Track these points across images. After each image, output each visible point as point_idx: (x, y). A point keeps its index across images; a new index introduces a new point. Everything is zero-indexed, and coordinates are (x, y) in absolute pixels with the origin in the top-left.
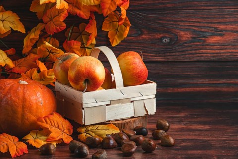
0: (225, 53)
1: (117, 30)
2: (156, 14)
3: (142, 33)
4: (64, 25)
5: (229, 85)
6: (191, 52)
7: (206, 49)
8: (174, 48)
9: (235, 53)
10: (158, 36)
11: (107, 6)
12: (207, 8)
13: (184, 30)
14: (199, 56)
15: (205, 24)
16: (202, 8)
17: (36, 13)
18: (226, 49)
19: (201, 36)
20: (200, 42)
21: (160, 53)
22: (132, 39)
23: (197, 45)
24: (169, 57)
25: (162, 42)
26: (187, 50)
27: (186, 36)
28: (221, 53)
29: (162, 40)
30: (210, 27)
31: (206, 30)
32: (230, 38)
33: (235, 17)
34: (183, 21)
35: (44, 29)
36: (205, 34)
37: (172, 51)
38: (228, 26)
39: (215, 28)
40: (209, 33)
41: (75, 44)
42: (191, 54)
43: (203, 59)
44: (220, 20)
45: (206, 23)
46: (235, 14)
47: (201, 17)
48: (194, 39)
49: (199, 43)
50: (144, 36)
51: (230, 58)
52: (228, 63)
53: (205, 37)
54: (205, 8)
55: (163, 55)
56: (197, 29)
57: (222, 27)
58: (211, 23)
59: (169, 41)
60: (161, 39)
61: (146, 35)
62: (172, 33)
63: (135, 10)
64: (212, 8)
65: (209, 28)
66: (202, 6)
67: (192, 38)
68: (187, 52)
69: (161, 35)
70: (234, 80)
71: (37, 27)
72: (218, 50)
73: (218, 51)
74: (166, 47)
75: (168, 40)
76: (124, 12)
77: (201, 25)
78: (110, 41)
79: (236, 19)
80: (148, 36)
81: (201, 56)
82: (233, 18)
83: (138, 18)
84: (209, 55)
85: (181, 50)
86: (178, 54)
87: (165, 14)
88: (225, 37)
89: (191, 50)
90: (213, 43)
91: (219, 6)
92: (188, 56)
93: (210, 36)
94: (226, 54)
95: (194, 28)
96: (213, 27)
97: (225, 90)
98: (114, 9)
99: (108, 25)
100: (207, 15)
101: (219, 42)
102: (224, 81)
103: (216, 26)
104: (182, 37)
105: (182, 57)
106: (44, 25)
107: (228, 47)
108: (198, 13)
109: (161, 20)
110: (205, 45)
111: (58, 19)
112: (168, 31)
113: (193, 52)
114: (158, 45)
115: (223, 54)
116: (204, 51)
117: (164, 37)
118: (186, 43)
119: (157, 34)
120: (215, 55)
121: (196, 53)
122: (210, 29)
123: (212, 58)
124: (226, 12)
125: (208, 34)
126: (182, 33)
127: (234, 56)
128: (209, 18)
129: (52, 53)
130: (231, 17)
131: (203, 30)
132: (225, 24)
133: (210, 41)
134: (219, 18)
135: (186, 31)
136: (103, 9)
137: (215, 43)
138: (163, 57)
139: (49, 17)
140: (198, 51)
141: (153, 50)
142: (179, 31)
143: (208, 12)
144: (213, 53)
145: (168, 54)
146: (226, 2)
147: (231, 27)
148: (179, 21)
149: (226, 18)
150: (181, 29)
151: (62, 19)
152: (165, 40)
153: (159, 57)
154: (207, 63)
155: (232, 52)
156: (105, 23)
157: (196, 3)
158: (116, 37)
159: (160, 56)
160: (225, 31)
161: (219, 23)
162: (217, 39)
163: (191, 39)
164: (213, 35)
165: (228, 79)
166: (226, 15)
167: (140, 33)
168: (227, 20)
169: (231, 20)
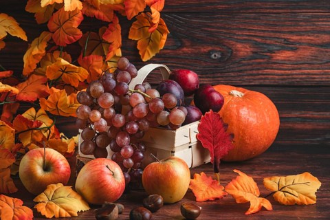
0: (299, 74)
1: (150, 38)
2: (201, 19)
3: (183, 46)
4: (79, 32)
5: (304, 120)
6: (251, 72)
7: (272, 69)
8: (227, 67)
9: (313, 75)
10: (206, 49)
11: (133, 5)
12: (275, 11)
13: (242, 41)
14: (262, 79)
15: (272, 34)
16: (268, 11)
17: (34, 14)
18: (300, 69)
19: (266, 50)
20: (264, 59)
21: (207, 74)
22: (169, 53)
23: (260, 63)
24: (219, 79)
25: (210, 58)
26: (246, 70)
27: (244, 50)
28: (293, 75)
29: (211, 55)
30: (278, 38)
31: (272, 42)
32: (307, 53)
33: (314, 25)
34: (240, 29)
35: (52, 39)
36: (271, 48)
37: (224, 71)
38: (303, 37)
39: (285, 39)
40: (276, 46)
41: (95, 59)
42: (251, 75)
43: (267, 82)
44: (292, 29)
45: (273, 31)
46: (314, 20)
47: (265, 24)
48: (255, 55)
49: (262, 61)
50: (185, 49)
51: (306, 81)
52: (304, 89)
53: (271, 52)
54: (272, 11)
55: (212, 76)
56: (259, 40)
57: (295, 38)
58: (280, 32)
59: (220, 56)
60: (209, 54)
61: (187, 47)
62: (224, 46)
63: (173, 13)
64: (281, 11)
65: (276, 40)
66: (267, 9)
67: (253, 52)
68: (245, 73)
69: (210, 48)
70: (311, 113)
71: (40, 38)
72: (290, 70)
73: (289, 72)
74: (216, 65)
75: (218, 56)
76: (156, 14)
77: (266, 34)
78: (140, 54)
79: (314, 27)
80: (190, 49)
81: (265, 79)
82: (310, 26)
83: (178, 23)
84: (277, 77)
85: (237, 69)
86: (232, 74)
87: (215, 18)
88: (299, 52)
89: (251, 70)
90: (282, 60)
91: (291, 9)
92: (246, 77)
93: (277, 50)
94: (301, 76)
95: (255, 39)
96: (282, 38)
97: (299, 126)
98: (141, 9)
99: (137, 32)
100: (274, 21)
101: (290, 59)
102: (297, 114)
103: (286, 36)
104: (240, 51)
105: (239, 79)
106: (50, 34)
107: (304, 66)
108: (261, 18)
109: (209, 27)
110: (271, 63)
111: (69, 25)
112: (219, 43)
113: (254, 72)
114: (205, 62)
115: (296, 76)
116: (269, 71)
117: (213, 51)
118: (244, 59)
119: (203, 47)
120: (285, 77)
121: (259, 75)
122: (279, 41)
123: (280, 82)
124: (301, 17)
125: (275, 48)
126: (239, 46)
127: (311, 80)
128: (277, 25)
129: (67, 72)
130: (309, 24)
131: (268, 42)
132: (299, 33)
133: (278, 58)
134: (291, 26)
135: (245, 43)
136: (127, 9)
137: (285, 60)
138: (211, 79)
139: (57, 22)
140: (260, 72)
141: (198, 68)
142: (234, 43)
143: (276, 17)
144: (283, 75)
145: (219, 75)
146: (301, 4)
147: (308, 38)
148: (234, 29)
149: (301, 26)
150: (237, 41)
151: (75, 25)
152: (215, 56)
153: (206, 79)
154: (274, 89)
155: (308, 74)
156: (133, 29)
157: (258, 4)
158: (148, 49)
159: (207, 77)
160: (300, 43)
161: (291, 32)
162: (288, 55)
163: (251, 54)
164: (283, 49)
165: (303, 112)
166: (301, 21)
167: (180, 45)
168: (303, 29)
169: (308, 28)
